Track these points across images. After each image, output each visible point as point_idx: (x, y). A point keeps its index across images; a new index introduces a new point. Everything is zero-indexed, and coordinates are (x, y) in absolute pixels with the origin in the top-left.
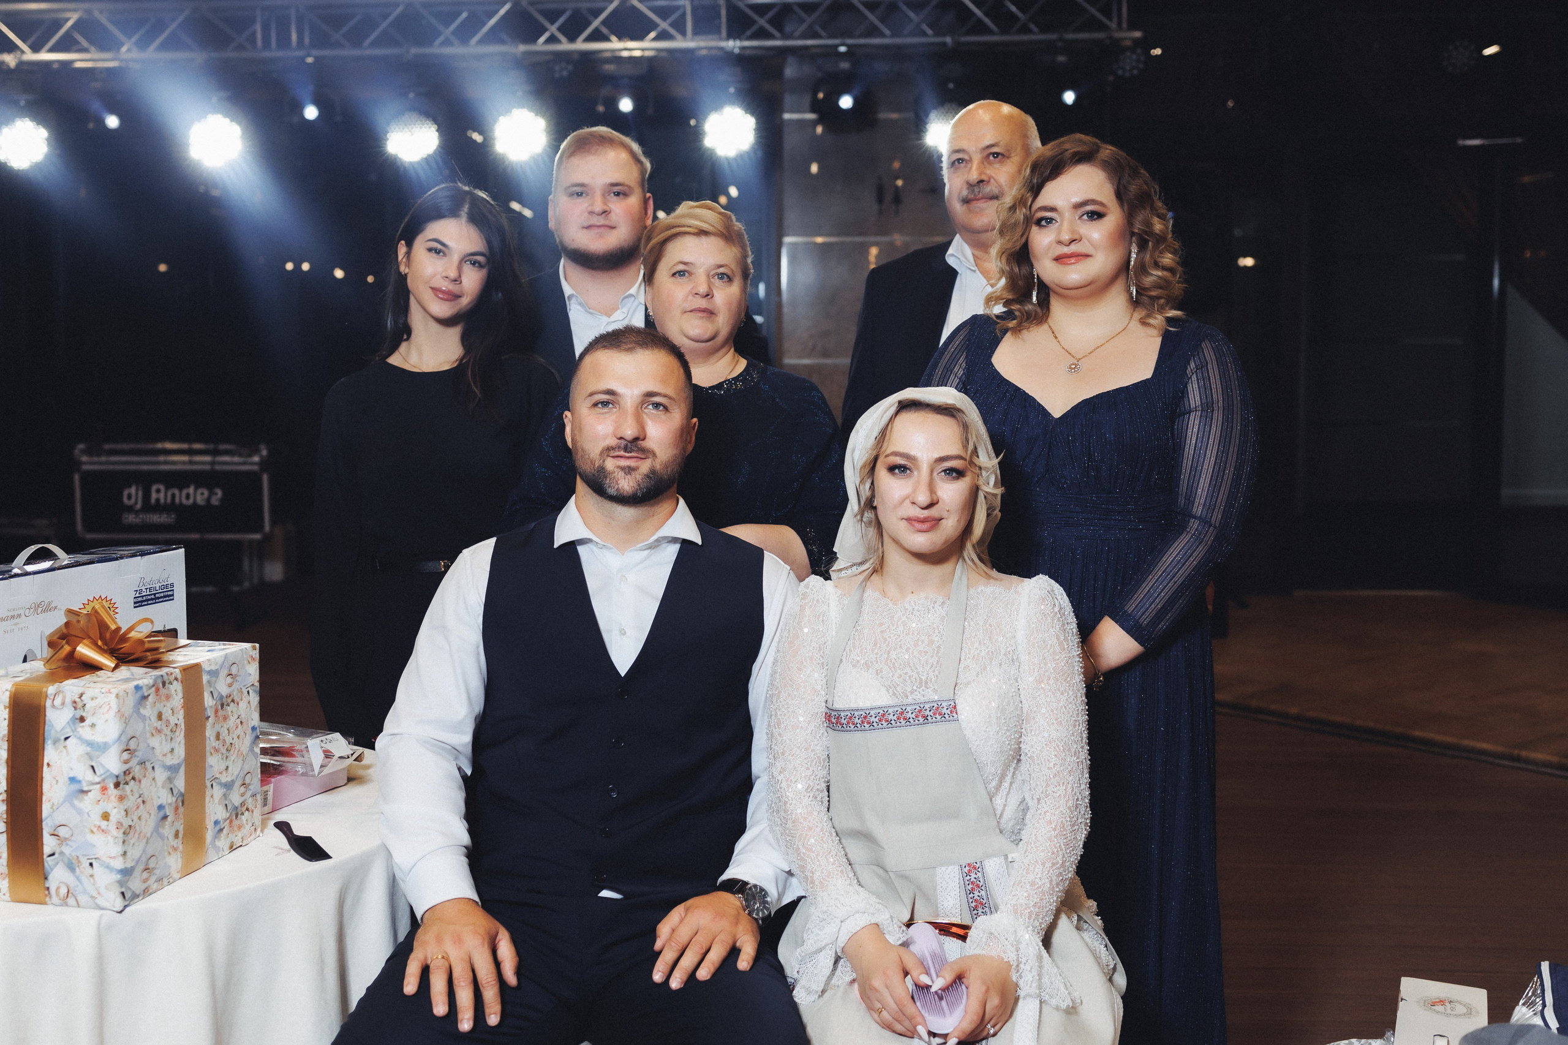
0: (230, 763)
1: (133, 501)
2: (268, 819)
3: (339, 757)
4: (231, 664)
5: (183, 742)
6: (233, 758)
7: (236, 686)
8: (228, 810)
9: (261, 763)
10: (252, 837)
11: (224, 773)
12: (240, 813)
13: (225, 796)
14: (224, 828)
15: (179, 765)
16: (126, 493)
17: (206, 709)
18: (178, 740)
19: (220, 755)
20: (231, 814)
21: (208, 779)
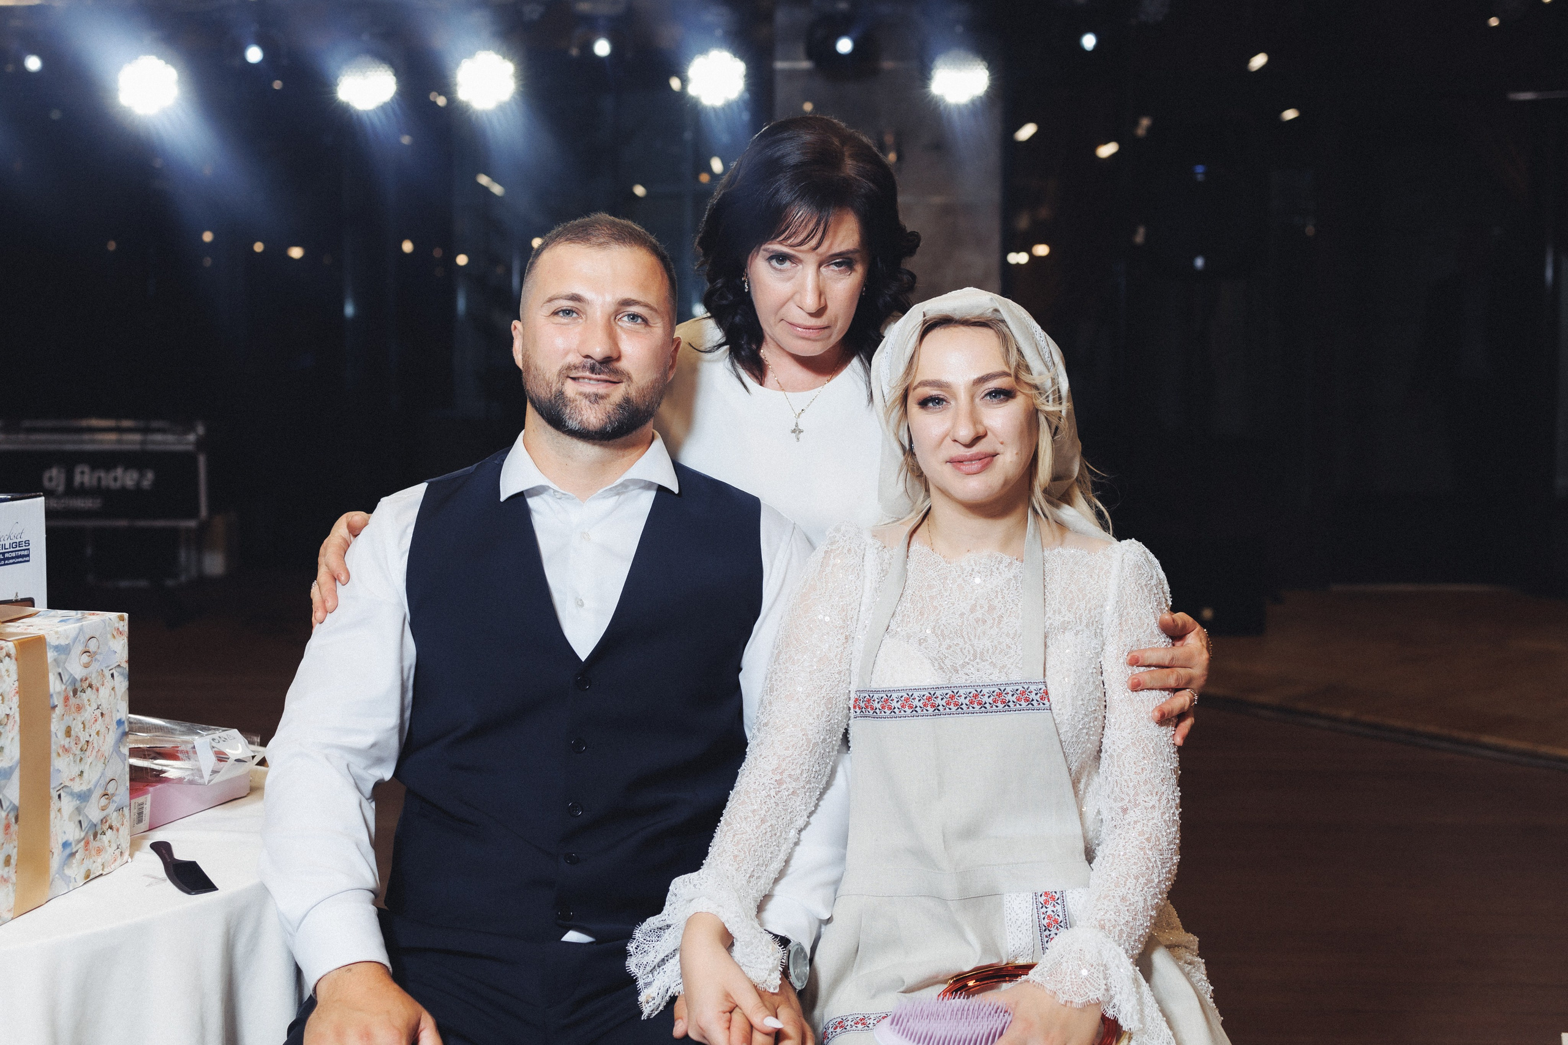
0: (86, 768)
1: (54, 483)
2: (144, 838)
3: (236, 760)
4: (88, 637)
5: (17, 738)
6: (89, 761)
7: (95, 666)
8: (83, 828)
9: (132, 767)
10: (119, 862)
11: (77, 779)
12: (99, 832)
13: (78, 810)
14: (77, 852)
15: (11, 770)
16: (46, 475)
17: (52, 695)
18: (11, 735)
19: (71, 757)
20: (87, 833)
21: (54, 788)
